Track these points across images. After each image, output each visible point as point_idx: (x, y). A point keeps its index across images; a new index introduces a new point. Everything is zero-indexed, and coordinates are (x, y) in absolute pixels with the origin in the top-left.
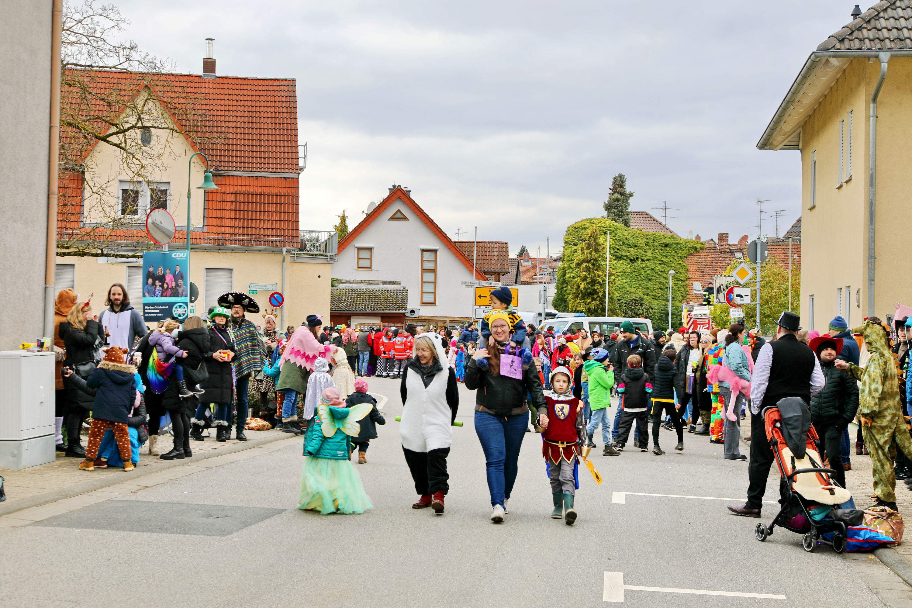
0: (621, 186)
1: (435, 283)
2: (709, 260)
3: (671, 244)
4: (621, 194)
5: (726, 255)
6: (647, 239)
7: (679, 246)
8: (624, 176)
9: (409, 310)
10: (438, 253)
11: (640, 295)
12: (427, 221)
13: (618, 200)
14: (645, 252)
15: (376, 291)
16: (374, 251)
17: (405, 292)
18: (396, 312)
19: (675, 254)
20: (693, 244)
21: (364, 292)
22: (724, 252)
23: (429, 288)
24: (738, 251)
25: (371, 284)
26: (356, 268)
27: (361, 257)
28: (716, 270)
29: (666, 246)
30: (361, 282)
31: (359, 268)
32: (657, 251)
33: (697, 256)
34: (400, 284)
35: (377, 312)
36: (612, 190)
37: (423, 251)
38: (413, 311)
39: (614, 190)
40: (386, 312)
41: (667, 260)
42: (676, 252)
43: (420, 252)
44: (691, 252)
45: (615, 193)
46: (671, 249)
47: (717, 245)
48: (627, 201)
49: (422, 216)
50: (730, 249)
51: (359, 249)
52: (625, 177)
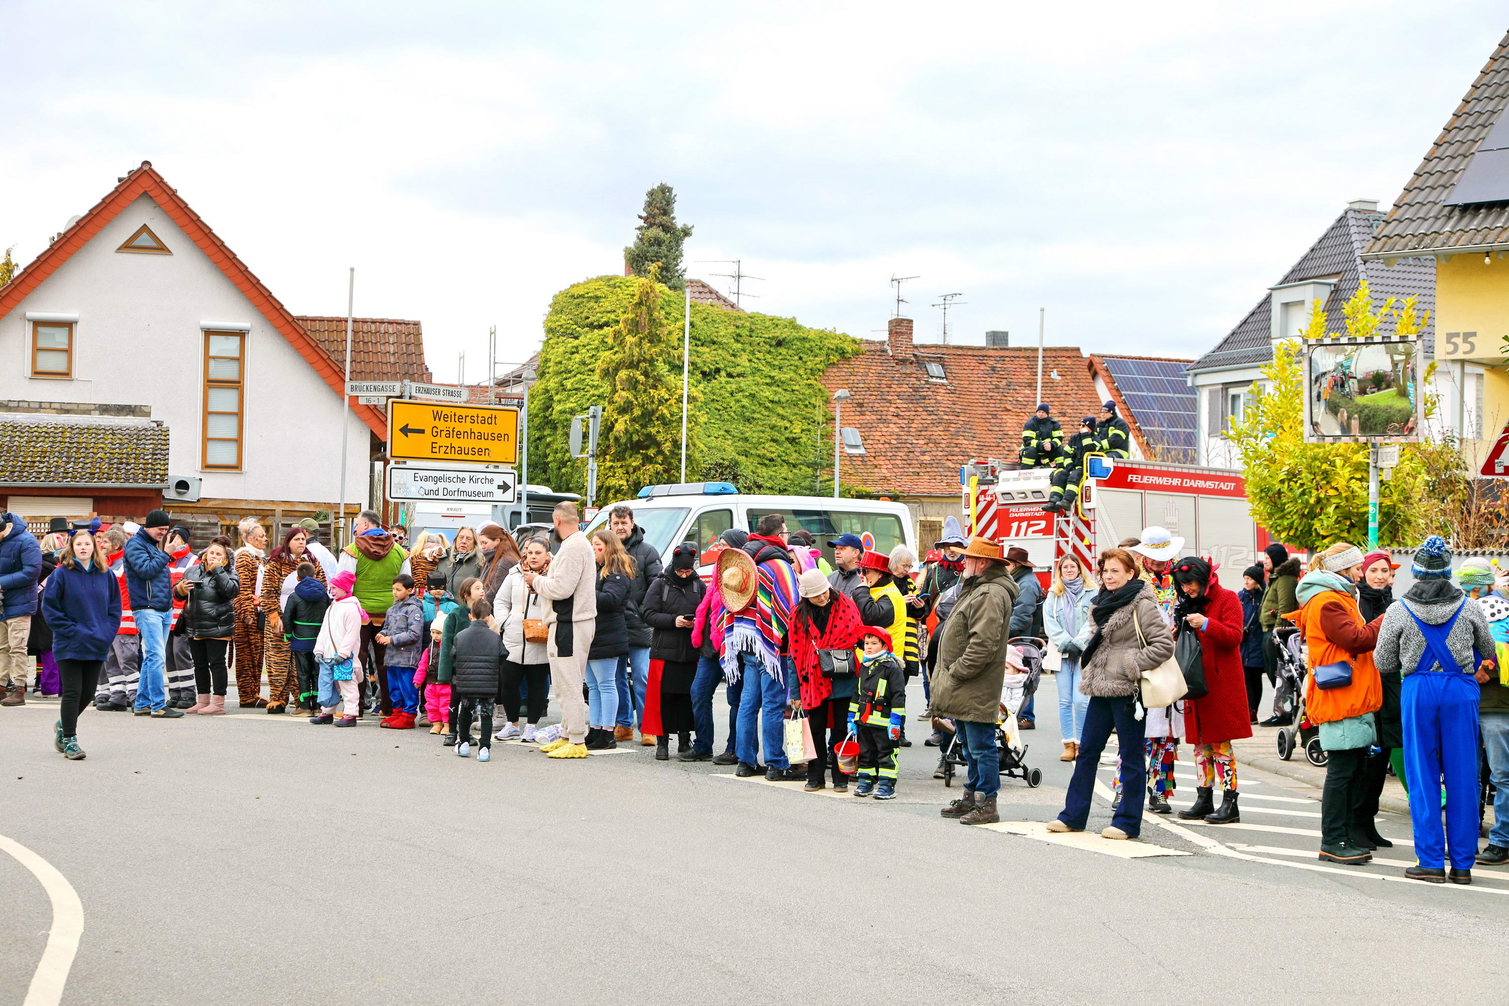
0: (665, 213)
1: (239, 415)
2: (872, 378)
3: (791, 341)
4: (667, 228)
5: (909, 369)
6: (737, 327)
7: (807, 345)
8: (670, 190)
9: (172, 482)
10: (249, 340)
11: (730, 453)
12: (220, 257)
13: (659, 242)
14: (734, 355)
15: (82, 431)
16: (78, 330)
17: (161, 435)
18: (135, 485)
19: (799, 363)
20: (836, 342)
21: (49, 433)
22: (903, 361)
23: (223, 428)
24: (932, 360)
25: (67, 411)
26: (28, 372)
27: (41, 344)
28: (890, 402)
29: (779, 344)
30: (40, 407)
31: (36, 373)
32: (759, 355)
33: (845, 368)
34: (148, 414)
35: (82, 484)
36: (646, 220)
37: (209, 333)
38: (183, 485)
39: (649, 221)
40: (109, 484)
41: (783, 377)
42: (801, 358)
43: (201, 336)
44: (834, 358)
45: (651, 225)
46: (791, 352)
47: (886, 347)
48: (678, 245)
49: (206, 242)
50: (915, 355)
51: (38, 324)
52: (674, 192)
